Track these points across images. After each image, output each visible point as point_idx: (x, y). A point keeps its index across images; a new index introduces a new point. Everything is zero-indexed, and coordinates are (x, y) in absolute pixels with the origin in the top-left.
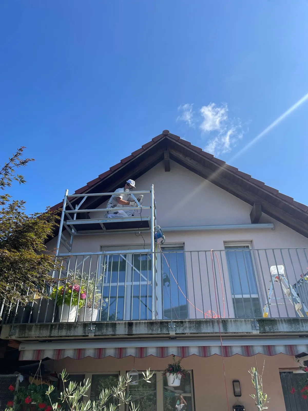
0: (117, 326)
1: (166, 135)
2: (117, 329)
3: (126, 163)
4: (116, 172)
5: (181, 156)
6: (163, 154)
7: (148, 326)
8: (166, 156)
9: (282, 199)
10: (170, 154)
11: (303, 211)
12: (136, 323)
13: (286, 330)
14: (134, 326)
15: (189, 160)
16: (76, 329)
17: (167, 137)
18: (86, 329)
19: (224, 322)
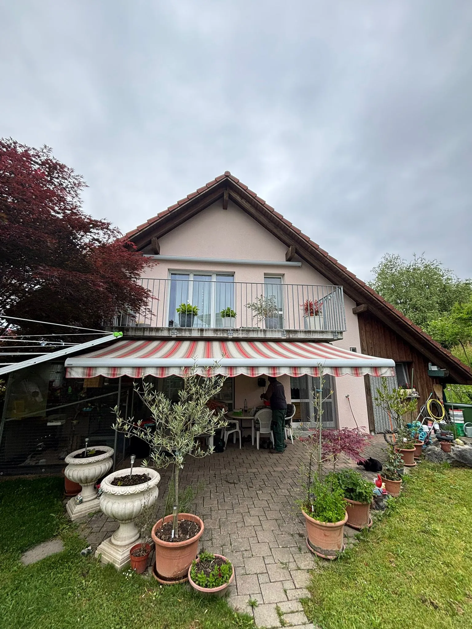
0: (193, 331)
1: (227, 176)
2: (192, 333)
3: (191, 199)
4: (183, 206)
5: (238, 198)
6: (223, 193)
7: (214, 332)
8: (226, 197)
9: (311, 245)
10: (230, 195)
11: (324, 255)
12: (206, 330)
13: (302, 337)
14: (205, 331)
15: (244, 202)
16: (163, 332)
17: (228, 178)
18: (170, 332)
19: (265, 331)
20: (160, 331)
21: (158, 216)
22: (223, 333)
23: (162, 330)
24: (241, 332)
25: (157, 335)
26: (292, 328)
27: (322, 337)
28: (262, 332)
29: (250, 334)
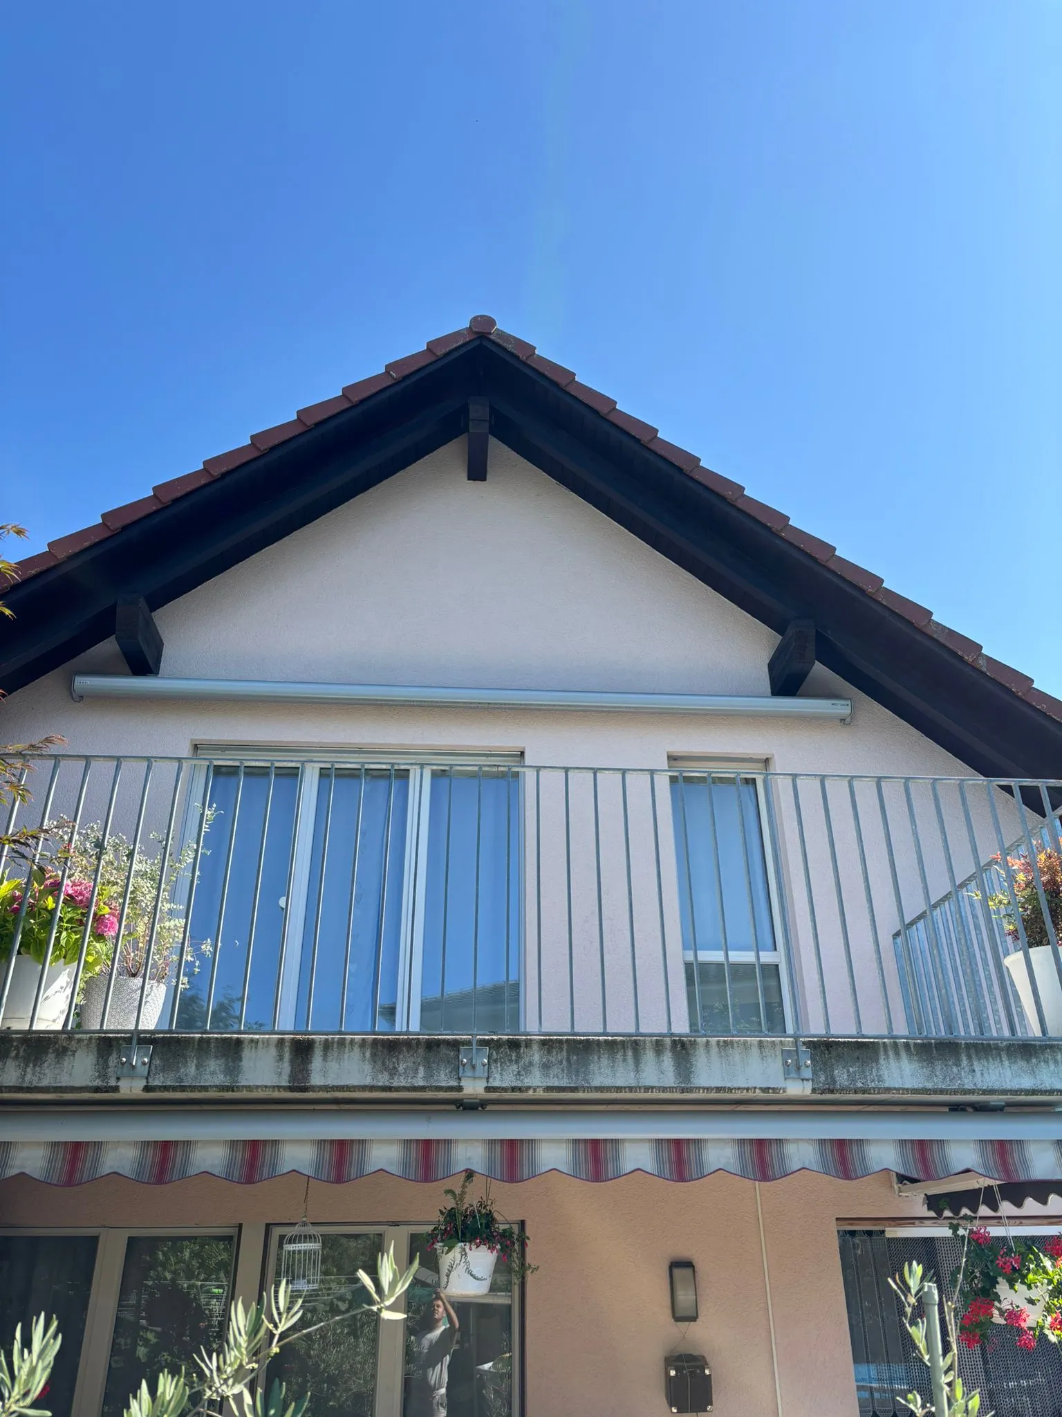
0: (247, 1053)
1: (482, 336)
2: (245, 1064)
6: (467, 407)
7: (376, 1055)
9: (892, 612)
11: (960, 658)
12: (327, 1046)
14: (317, 1053)
16: (66, 1062)
17: (485, 343)
18: (112, 1061)
19: (682, 1049)
20: (51, 1057)
21: (104, 524)
22: (428, 1067)
23: (62, 1052)
24: (536, 1056)
25: (31, 1078)
26: (843, 1028)
27: (1027, 1082)
28: (668, 1060)
29: (593, 1067)
